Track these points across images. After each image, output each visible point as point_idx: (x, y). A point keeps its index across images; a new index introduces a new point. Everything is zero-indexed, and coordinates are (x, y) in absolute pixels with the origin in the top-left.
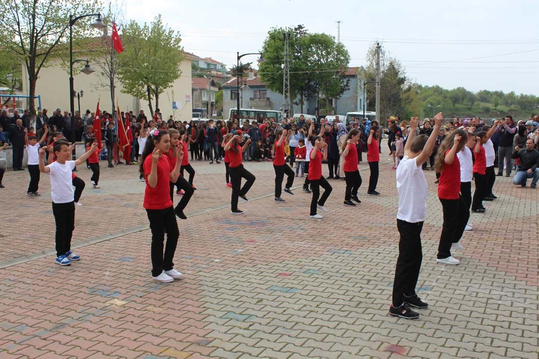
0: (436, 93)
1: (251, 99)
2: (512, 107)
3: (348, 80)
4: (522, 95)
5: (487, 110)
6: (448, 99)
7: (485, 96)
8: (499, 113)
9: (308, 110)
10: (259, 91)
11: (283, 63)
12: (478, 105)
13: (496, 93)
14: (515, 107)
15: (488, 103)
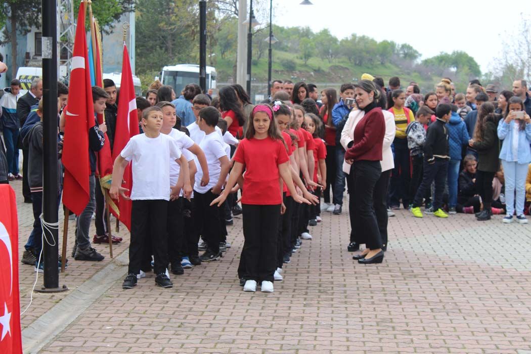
2: (336, 62)
4: (354, 36)
5: (290, 67)
8: (312, 73)
13: (296, 31)
14: (341, 60)
15: (286, 51)
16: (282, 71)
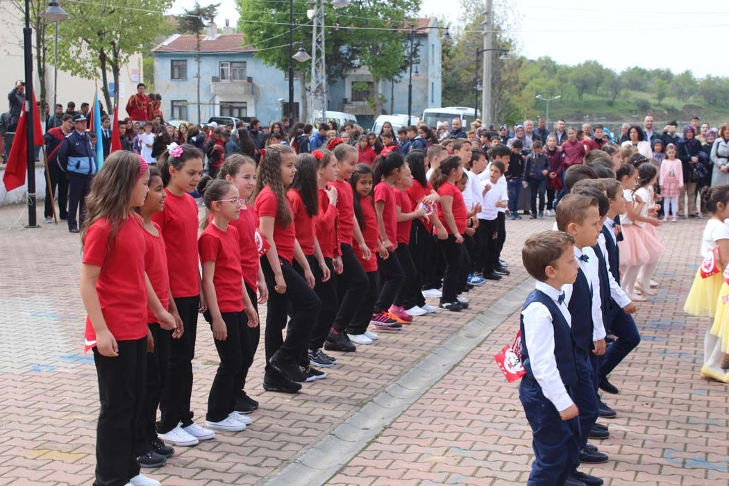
0: (545, 71)
1: (215, 79)
2: (691, 100)
3: (418, 44)
4: (709, 77)
5: (644, 108)
6: (569, 83)
7: (637, 79)
8: (666, 112)
9: (329, 102)
10: (231, 63)
11: (313, 8)
12: (627, 96)
13: (658, 73)
14: (696, 100)
15: (645, 92)
16: (636, 111)
